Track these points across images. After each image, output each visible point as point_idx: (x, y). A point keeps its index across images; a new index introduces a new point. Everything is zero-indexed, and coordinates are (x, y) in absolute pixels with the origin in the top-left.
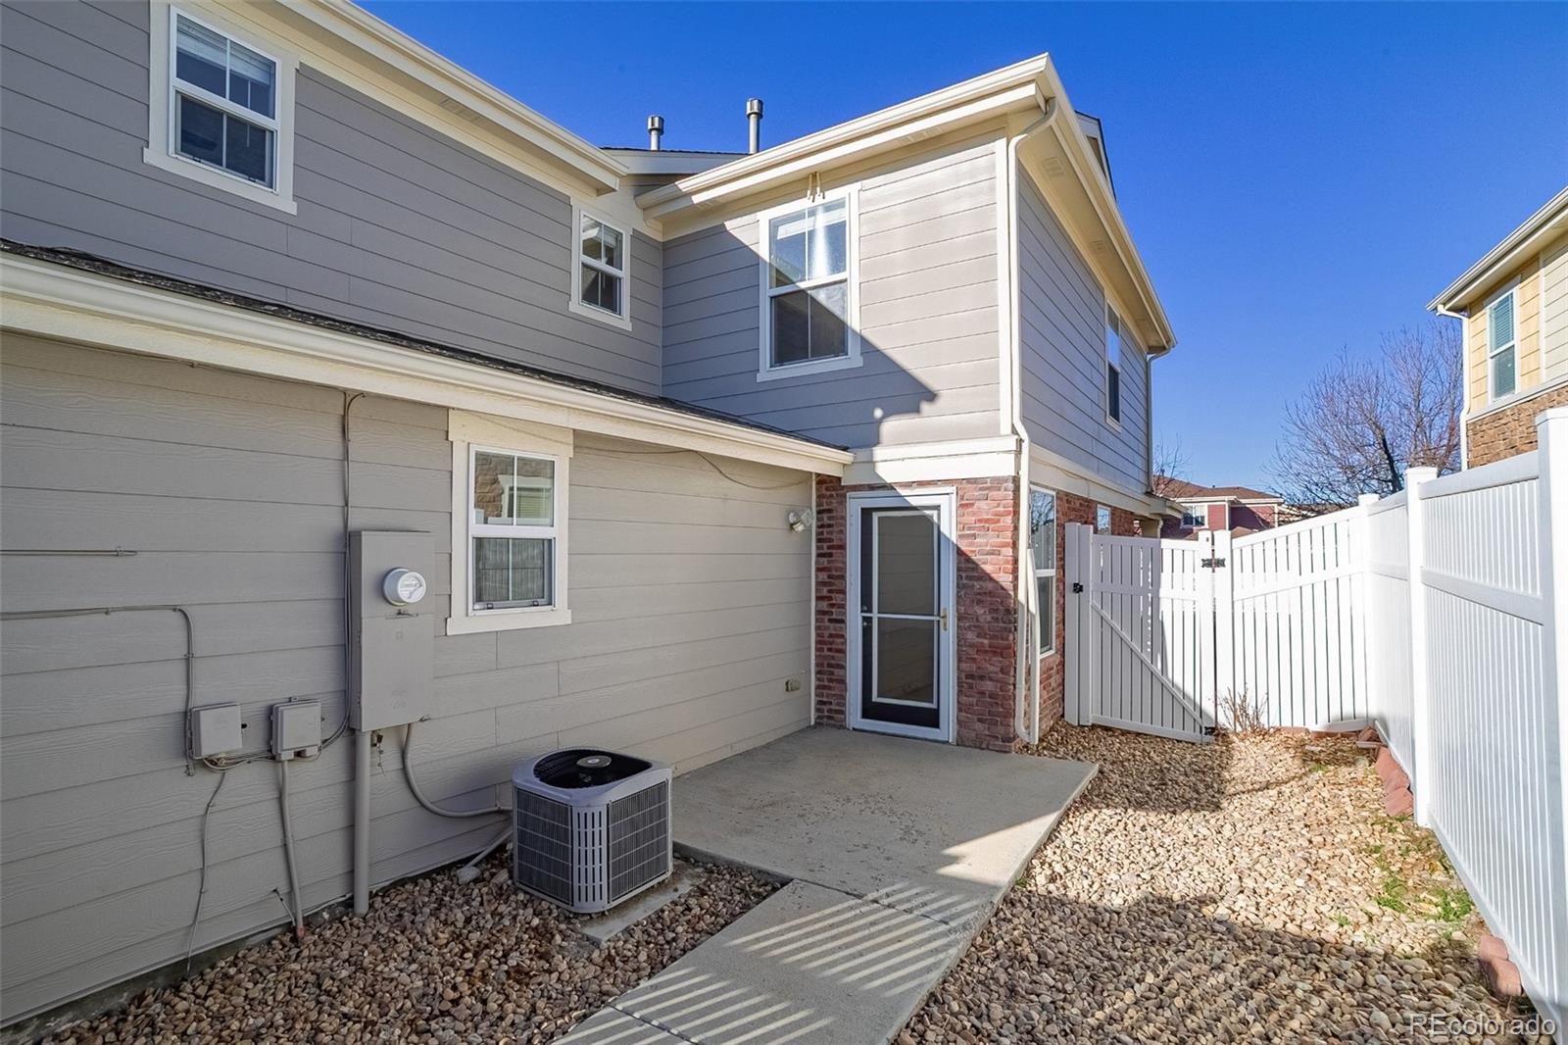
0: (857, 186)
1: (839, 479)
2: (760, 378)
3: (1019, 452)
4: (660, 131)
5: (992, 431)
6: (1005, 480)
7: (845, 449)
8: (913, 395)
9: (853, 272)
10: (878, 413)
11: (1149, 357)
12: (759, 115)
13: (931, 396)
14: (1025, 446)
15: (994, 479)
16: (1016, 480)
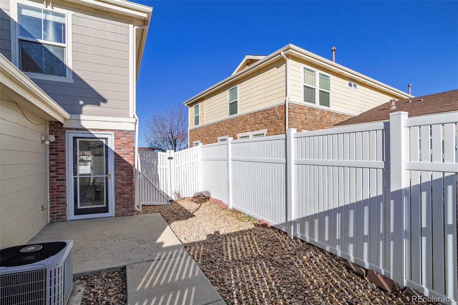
0: (71, 12)
3: (136, 123)
5: (126, 115)
6: (130, 131)
9: (69, 45)
10: (81, 102)
13: (105, 101)
14: (138, 122)
15: (127, 131)
16: (134, 132)
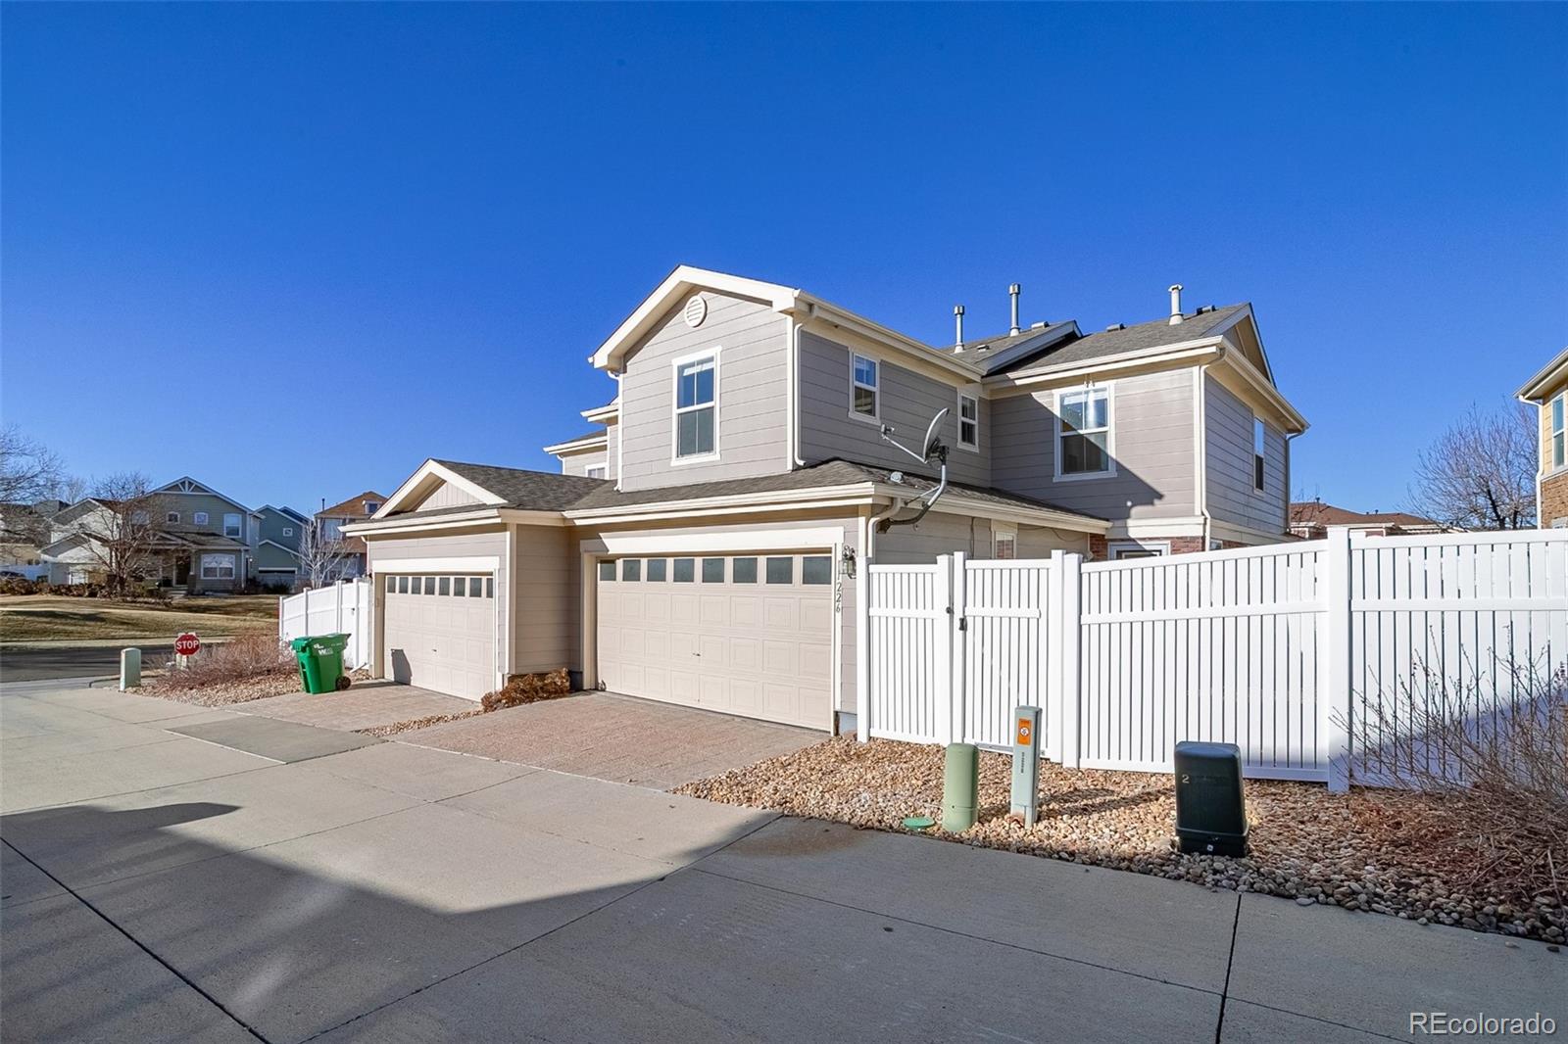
0: (1115, 381)
1: (1104, 536)
2: (1055, 480)
3: (1205, 524)
4: (962, 314)
5: (1190, 513)
6: (1198, 538)
7: (1107, 520)
8: (1149, 495)
9: (1111, 428)
10: (1129, 504)
11: (1288, 436)
12: (1017, 294)
13: (1160, 497)
14: (1208, 521)
15: (1191, 537)
16: (1203, 538)
